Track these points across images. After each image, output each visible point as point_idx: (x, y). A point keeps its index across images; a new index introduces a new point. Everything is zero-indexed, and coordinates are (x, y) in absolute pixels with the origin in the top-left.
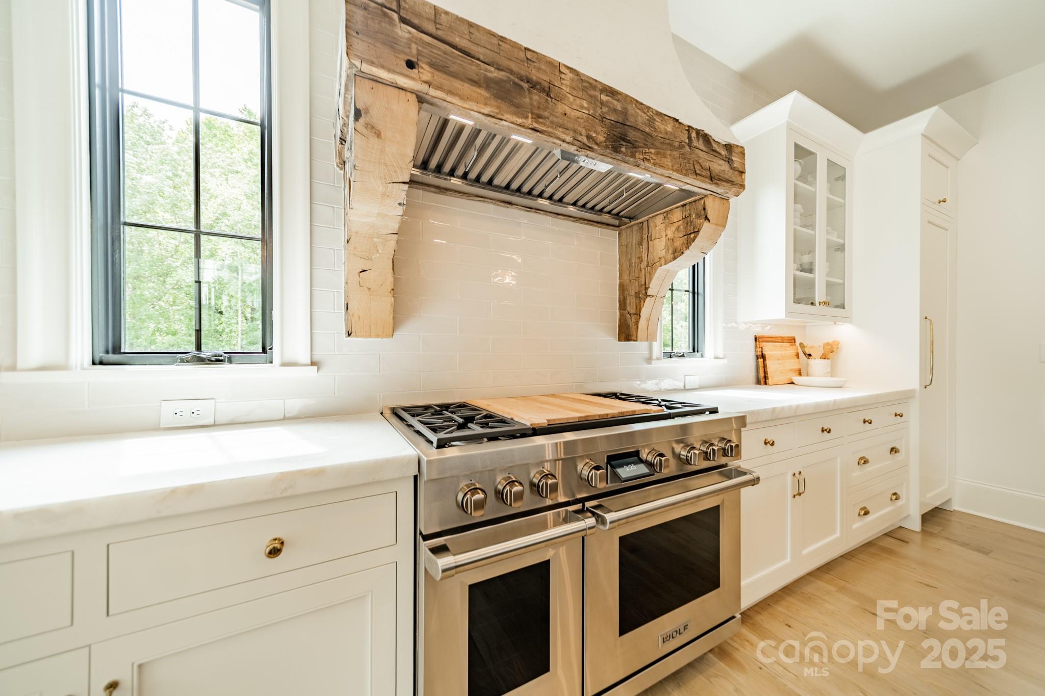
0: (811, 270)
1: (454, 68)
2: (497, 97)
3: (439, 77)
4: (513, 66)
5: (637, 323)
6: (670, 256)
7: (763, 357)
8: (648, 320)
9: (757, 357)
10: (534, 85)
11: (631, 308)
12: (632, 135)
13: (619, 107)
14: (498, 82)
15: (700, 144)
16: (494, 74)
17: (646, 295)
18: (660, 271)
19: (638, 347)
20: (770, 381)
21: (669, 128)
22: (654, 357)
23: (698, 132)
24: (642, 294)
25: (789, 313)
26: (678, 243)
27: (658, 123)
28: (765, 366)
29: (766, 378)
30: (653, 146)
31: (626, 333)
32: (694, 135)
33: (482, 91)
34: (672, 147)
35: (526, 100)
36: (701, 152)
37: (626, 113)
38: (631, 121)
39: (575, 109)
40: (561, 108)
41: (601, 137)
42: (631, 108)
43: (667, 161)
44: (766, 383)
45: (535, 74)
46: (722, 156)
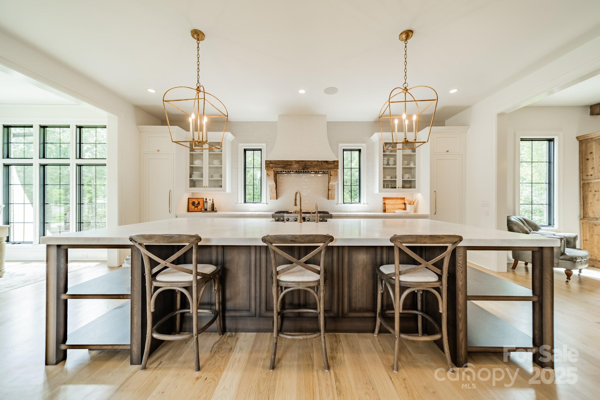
1: (277, 167)
3: (276, 169)
6: (329, 182)
8: (331, 195)
9: (383, 204)
12: (307, 166)
13: (304, 163)
15: (326, 163)
16: (282, 165)
17: (329, 189)
20: (387, 211)
21: (316, 163)
22: (339, 203)
23: (324, 161)
25: (380, 191)
28: (385, 207)
29: (385, 210)
31: (328, 198)
33: (281, 168)
34: (317, 166)
35: (287, 167)
36: (326, 165)
37: (306, 163)
38: (307, 164)
39: (295, 166)
40: (293, 167)
41: (301, 169)
42: (306, 162)
43: (316, 169)
44: (385, 212)
45: (288, 164)
46: (331, 164)
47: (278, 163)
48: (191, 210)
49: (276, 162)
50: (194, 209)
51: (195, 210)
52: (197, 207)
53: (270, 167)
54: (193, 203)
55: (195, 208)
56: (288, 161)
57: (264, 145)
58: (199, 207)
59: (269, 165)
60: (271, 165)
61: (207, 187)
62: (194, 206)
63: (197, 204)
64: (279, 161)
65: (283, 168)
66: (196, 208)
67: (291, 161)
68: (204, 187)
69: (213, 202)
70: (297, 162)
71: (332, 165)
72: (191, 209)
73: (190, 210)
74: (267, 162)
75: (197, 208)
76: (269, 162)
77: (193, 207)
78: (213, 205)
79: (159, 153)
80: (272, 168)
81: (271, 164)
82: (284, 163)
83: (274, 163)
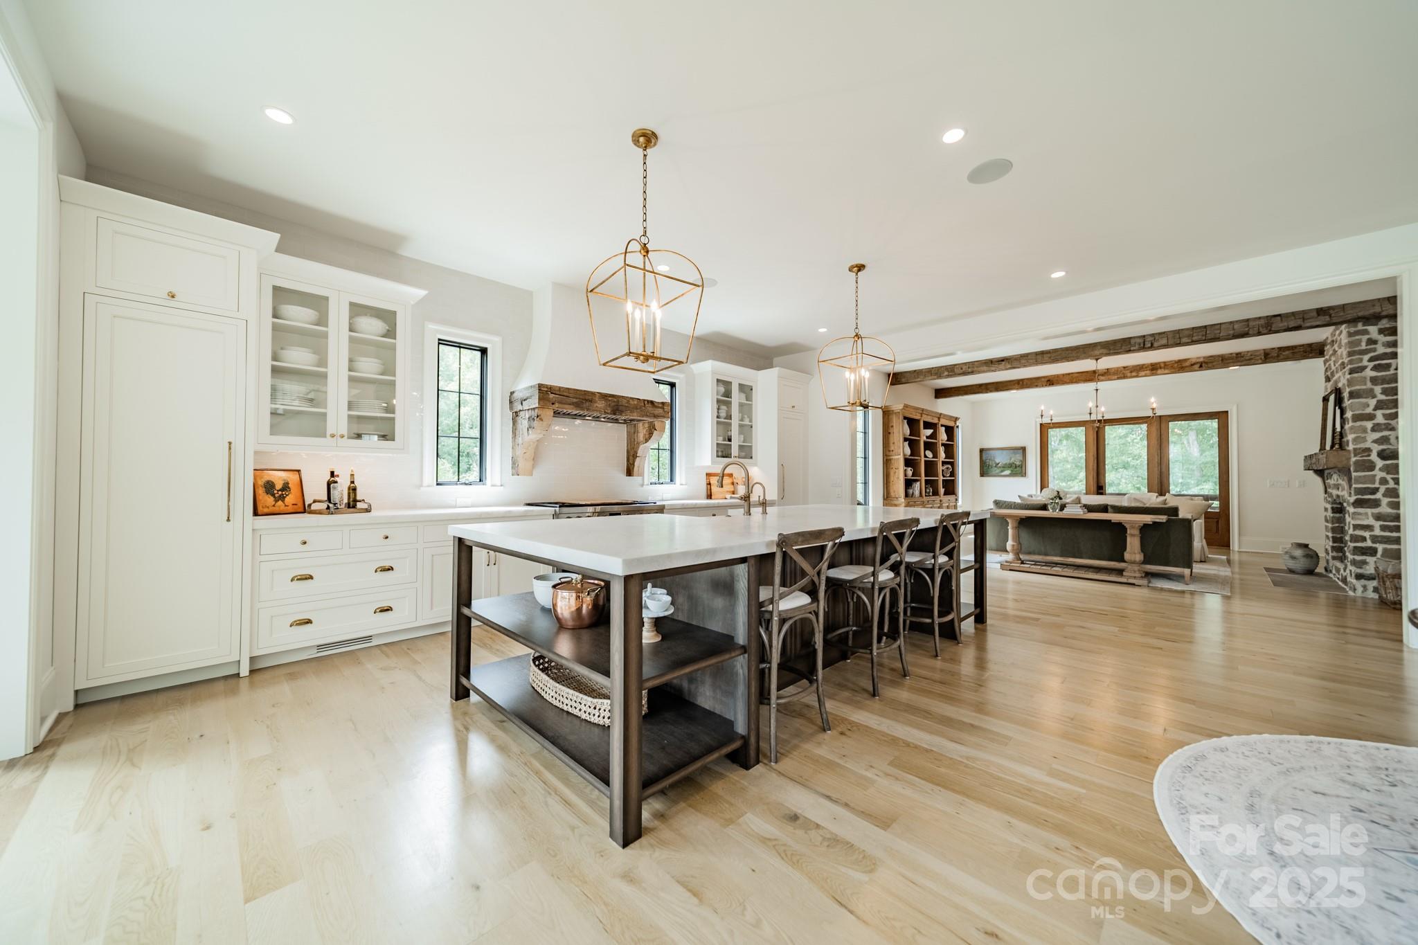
0: (730, 440)
1: (564, 402)
2: (576, 407)
3: (561, 405)
4: (581, 397)
5: (633, 468)
6: (644, 441)
7: (710, 484)
8: (639, 467)
9: (707, 484)
10: (586, 400)
11: (631, 461)
12: (620, 408)
13: (615, 400)
14: (576, 403)
15: (650, 405)
16: (575, 400)
17: (637, 457)
18: (642, 447)
19: (635, 480)
20: (713, 497)
21: (636, 403)
22: (645, 483)
23: (648, 401)
24: (635, 456)
25: (713, 462)
26: (647, 436)
27: (631, 402)
28: (711, 489)
29: (711, 495)
30: (629, 410)
31: (629, 472)
32: (646, 402)
33: (572, 406)
34: (637, 409)
35: (585, 405)
36: (649, 408)
37: (618, 401)
38: (620, 403)
39: (601, 404)
40: (596, 405)
41: (609, 411)
42: (620, 400)
43: (635, 414)
44: (711, 498)
45: (587, 398)
46: (659, 407)
47: (565, 394)
48: (266, 510)
49: (562, 389)
50: (274, 506)
51: (276, 509)
52: (282, 498)
53: (548, 400)
54: (269, 487)
55: (276, 501)
56: (586, 392)
57: (497, 339)
58: (290, 499)
59: (547, 396)
60: (552, 396)
61: (342, 436)
62: (273, 495)
63: (282, 490)
64: (568, 389)
65: (577, 405)
66: (280, 503)
67: (593, 394)
68: (333, 436)
69: (352, 482)
70: (605, 397)
71: (660, 411)
72: (263, 507)
73: (260, 509)
74: (544, 387)
75: (283, 501)
76: (546, 389)
77: (270, 500)
78: (353, 490)
79: (172, 303)
80: (553, 404)
81: (552, 393)
82: (578, 396)
83: (558, 393)
